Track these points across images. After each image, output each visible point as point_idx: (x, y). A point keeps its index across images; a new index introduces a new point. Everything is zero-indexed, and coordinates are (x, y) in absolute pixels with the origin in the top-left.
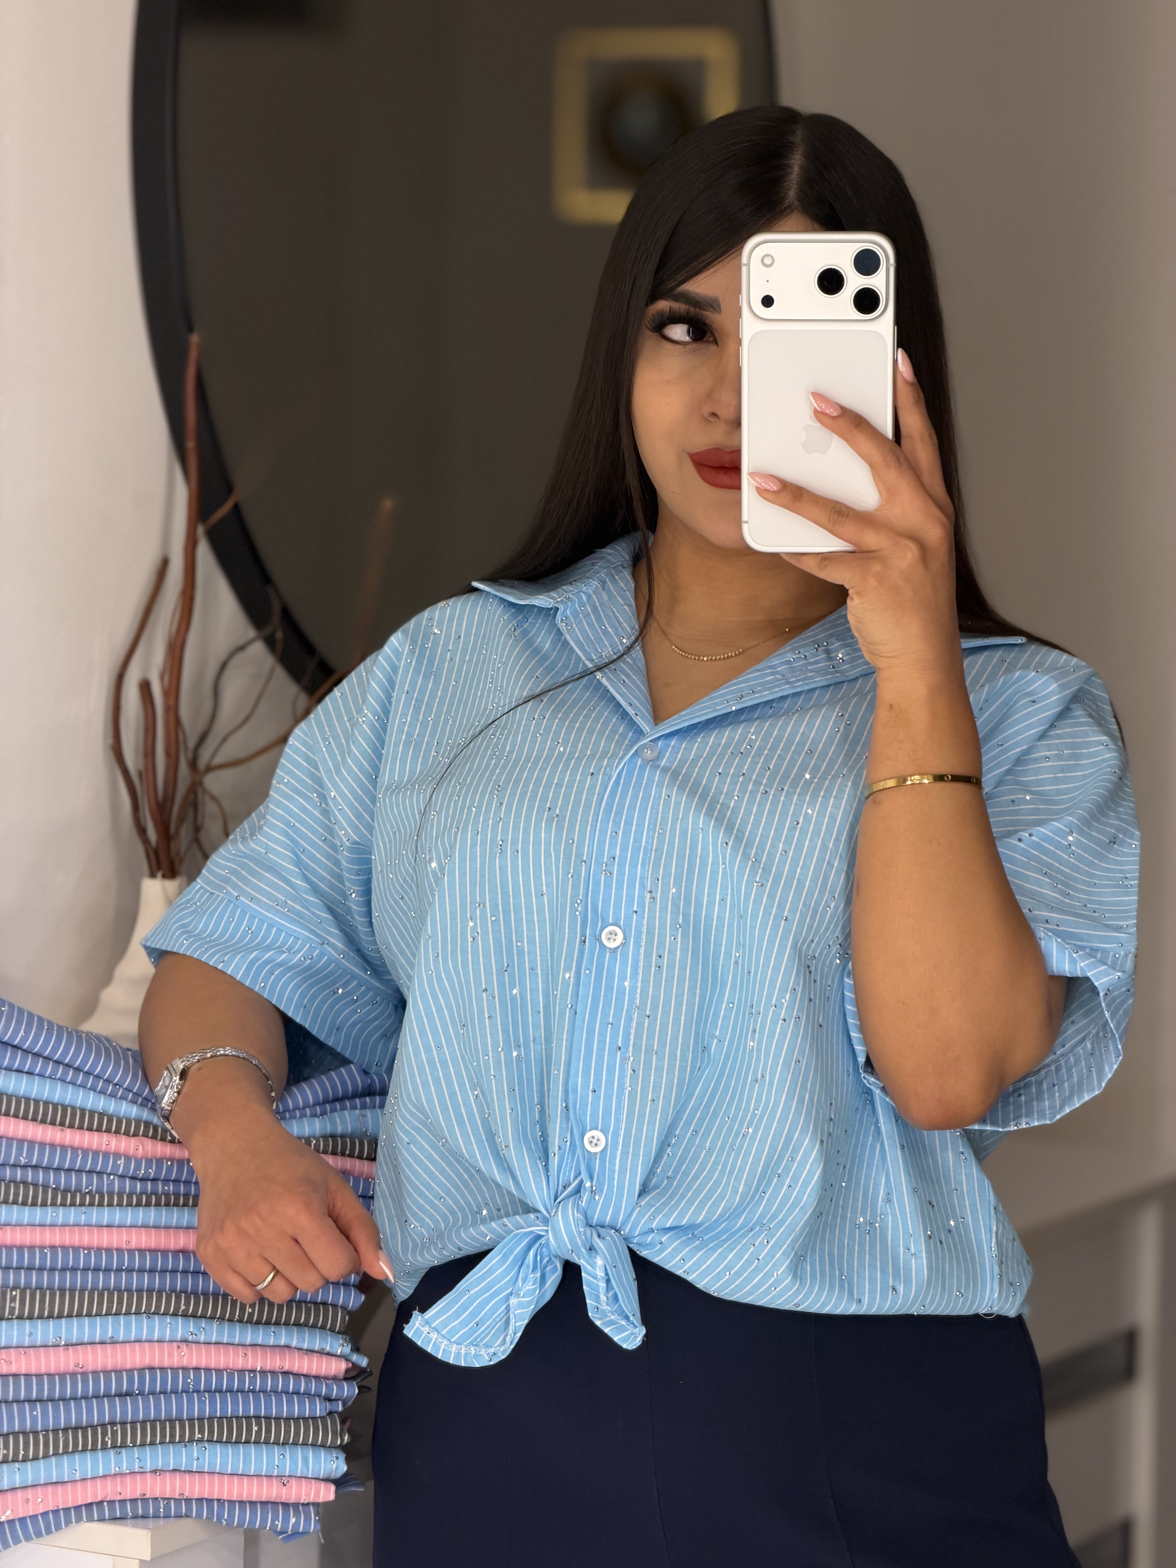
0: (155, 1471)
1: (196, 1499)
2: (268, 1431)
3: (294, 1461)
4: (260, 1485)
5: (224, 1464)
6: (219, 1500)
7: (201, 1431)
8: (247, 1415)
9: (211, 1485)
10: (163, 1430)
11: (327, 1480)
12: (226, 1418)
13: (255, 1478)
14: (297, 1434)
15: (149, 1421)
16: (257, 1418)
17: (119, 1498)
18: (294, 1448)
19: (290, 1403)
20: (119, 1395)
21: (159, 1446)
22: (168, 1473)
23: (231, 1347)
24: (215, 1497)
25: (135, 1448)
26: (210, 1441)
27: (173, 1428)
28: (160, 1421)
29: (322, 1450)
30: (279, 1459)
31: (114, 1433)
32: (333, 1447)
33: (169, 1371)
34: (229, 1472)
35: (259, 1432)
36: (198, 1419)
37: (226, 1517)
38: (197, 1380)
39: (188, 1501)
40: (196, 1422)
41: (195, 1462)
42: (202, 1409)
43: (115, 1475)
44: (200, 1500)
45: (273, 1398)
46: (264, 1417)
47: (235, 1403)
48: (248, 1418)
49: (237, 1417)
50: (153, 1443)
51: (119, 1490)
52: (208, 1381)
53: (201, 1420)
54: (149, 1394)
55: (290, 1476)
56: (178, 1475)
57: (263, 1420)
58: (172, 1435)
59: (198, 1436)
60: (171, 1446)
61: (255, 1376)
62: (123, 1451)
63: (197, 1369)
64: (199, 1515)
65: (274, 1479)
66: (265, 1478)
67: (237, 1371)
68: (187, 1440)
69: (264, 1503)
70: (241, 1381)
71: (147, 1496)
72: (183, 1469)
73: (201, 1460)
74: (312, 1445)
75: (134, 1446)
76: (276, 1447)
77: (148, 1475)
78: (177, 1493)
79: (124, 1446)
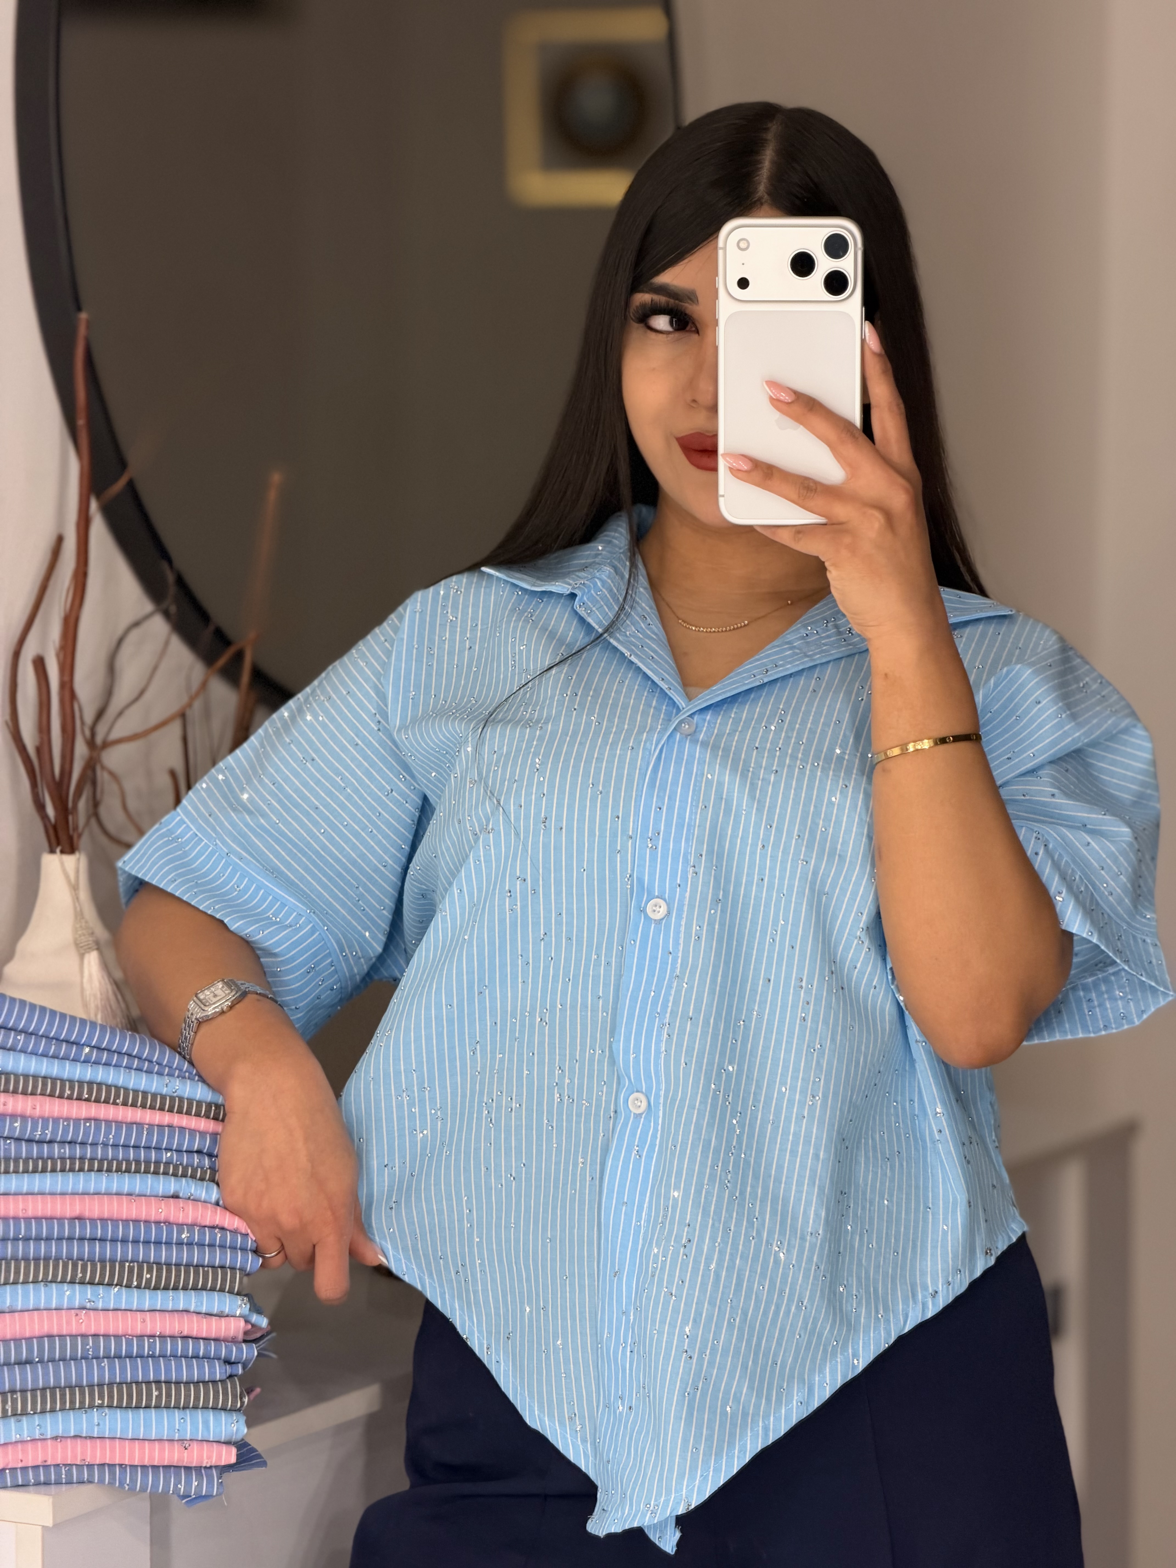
0: (55, 1438)
1: (98, 1465)
2: (169, 1396)
3: (194, 1424)
4: (162, 1450)
5: (125, 1429)
6: (121, 1465)
7: (101, 1397)
8: (147, 1380)
9: (112, 1450)
10: (63, 1396)
11: (228, 1443)
12: (126, 1383)
13: (156, 1443)
14: (197, 1398)
15: (50, 1388)
16: (158, 1382)
17: (20, 1465)
18: (194, 1412)
19: (190, 1367)
20: (19, 1363)
21: (60, 1413)
22: (69, 1440)
23: (129, 1313)
24: (117, 1462)
25: (36, 1416)
26: (110, 1406)
27: (72, 1395)
28: (60, 1387)
29: (223, 1413)
30: (180, 1423)
31: (14, 1401)
32: (233, 1410)
33: (68, 1338)
34: (130, 1437)
35: (159, 1397)
36: (98, 1385)
37: (128, 1482)
38: (96, 1347)
39: (90, 1466)
40: (96, 1388)
41: (96, 1429)
42: (101, 1375)
43: (16, 1442)
44: (102, 1466)
45: (173, 1363)
46: (165, 1382)
47: (134, 1369)
48: (148, 1383)
49: (137, 1383)
50: (53, 1410)
51: (20, 1457)
52: (107, 1348)
53: (100, 1385)
54: (48, 1361)
55: (191, 1440)
56: (79, 1441)
57: (163, 1385)
58: (72, 1402)
59: (98, 1402)
60: (71, 1412)
61: (155, 1342)
62: (24, 1418)
63: (96, 1336)
64: (101, 1481)
65: (176, 1443)
66: (166, 1442)
67: (136, 1337)
68: (87, 1406)
69: (167, 1467)
70: (141, 1346)
71: (49, 1463)
72: (84, 1435)
73: (101, 1426)
74: (212, 1408)
75: (35, 1413)
76: (176, 1411)
77: (49, 1442)
78: (79, 1459)
79: (24, 1413)
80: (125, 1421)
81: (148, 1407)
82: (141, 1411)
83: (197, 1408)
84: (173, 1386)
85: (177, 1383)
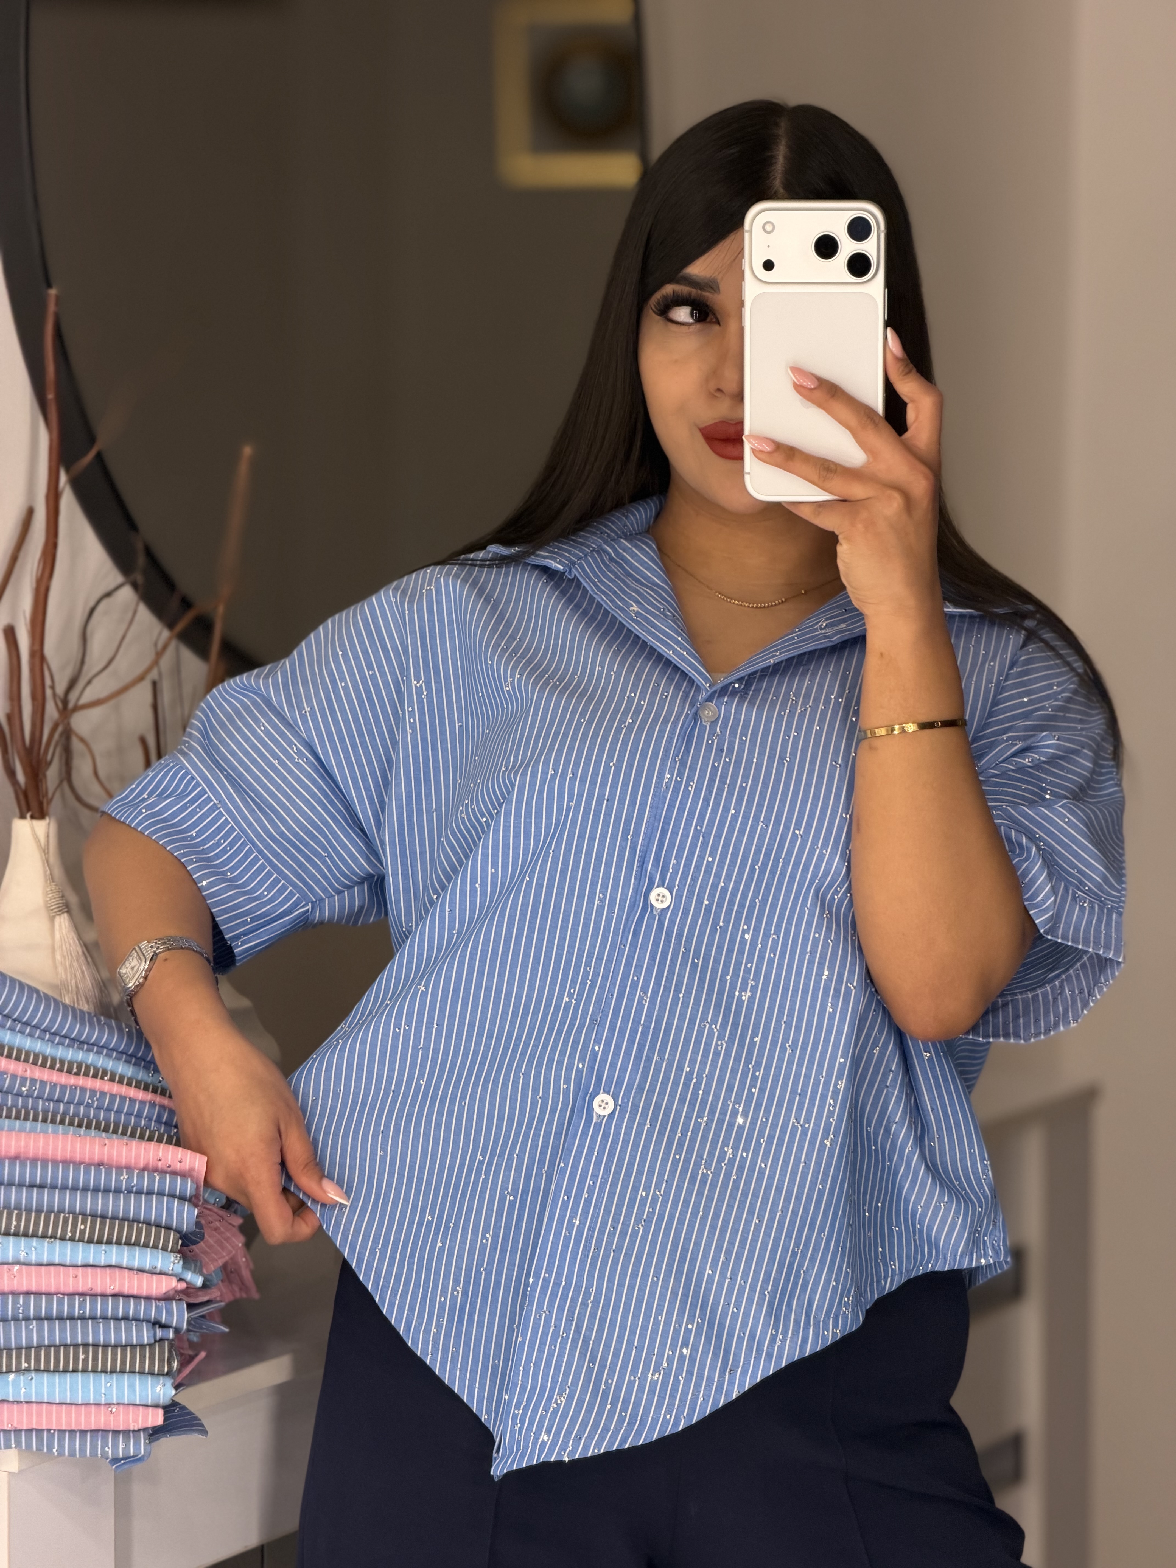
1: (25, 1430)
2: (95, 1359)
3: (120, 1389)
4: (89, 1415)
5: (51, 1393)
6: (48, 1430)
7: (28, 1360)
9: (40, 1415)
12: (54, 1346)
14: (122, 1362)
16: (86, 1345)
18: (120, 1375)
19: (118, 1330)
24: (44, 1427)
26: (36, 1370)
29: (150, 1378)
30: (105, 1386)
32: (161, 1374)
34: (57, 1401)
35: (87, 1360)
36: (25, 1348)
37: (55, 1447)
38: (27, 1306)
39: (18, 1432)
40: (23, 1350)
42: (29, 1338)
44: (29, 1431)
45: (101, 1325)
46: (92, 1345)
48: (76, 1346)
49: (66, 1345)
53: (28, 1348)
55: (116, 1404)
57: (91, 1348)
59: (24, 1365)
64: (28, 1446)
67: (68, 1295)
69: (93, 1432)
73: (28, 1390)
74: (139, 1373)
76: (101, 1375)
80: (52, 1385)
81: (74, 1371)
82: (67, 1375)
83: (125, 1372)
84: (100, 1349)
85: (105, 1346)
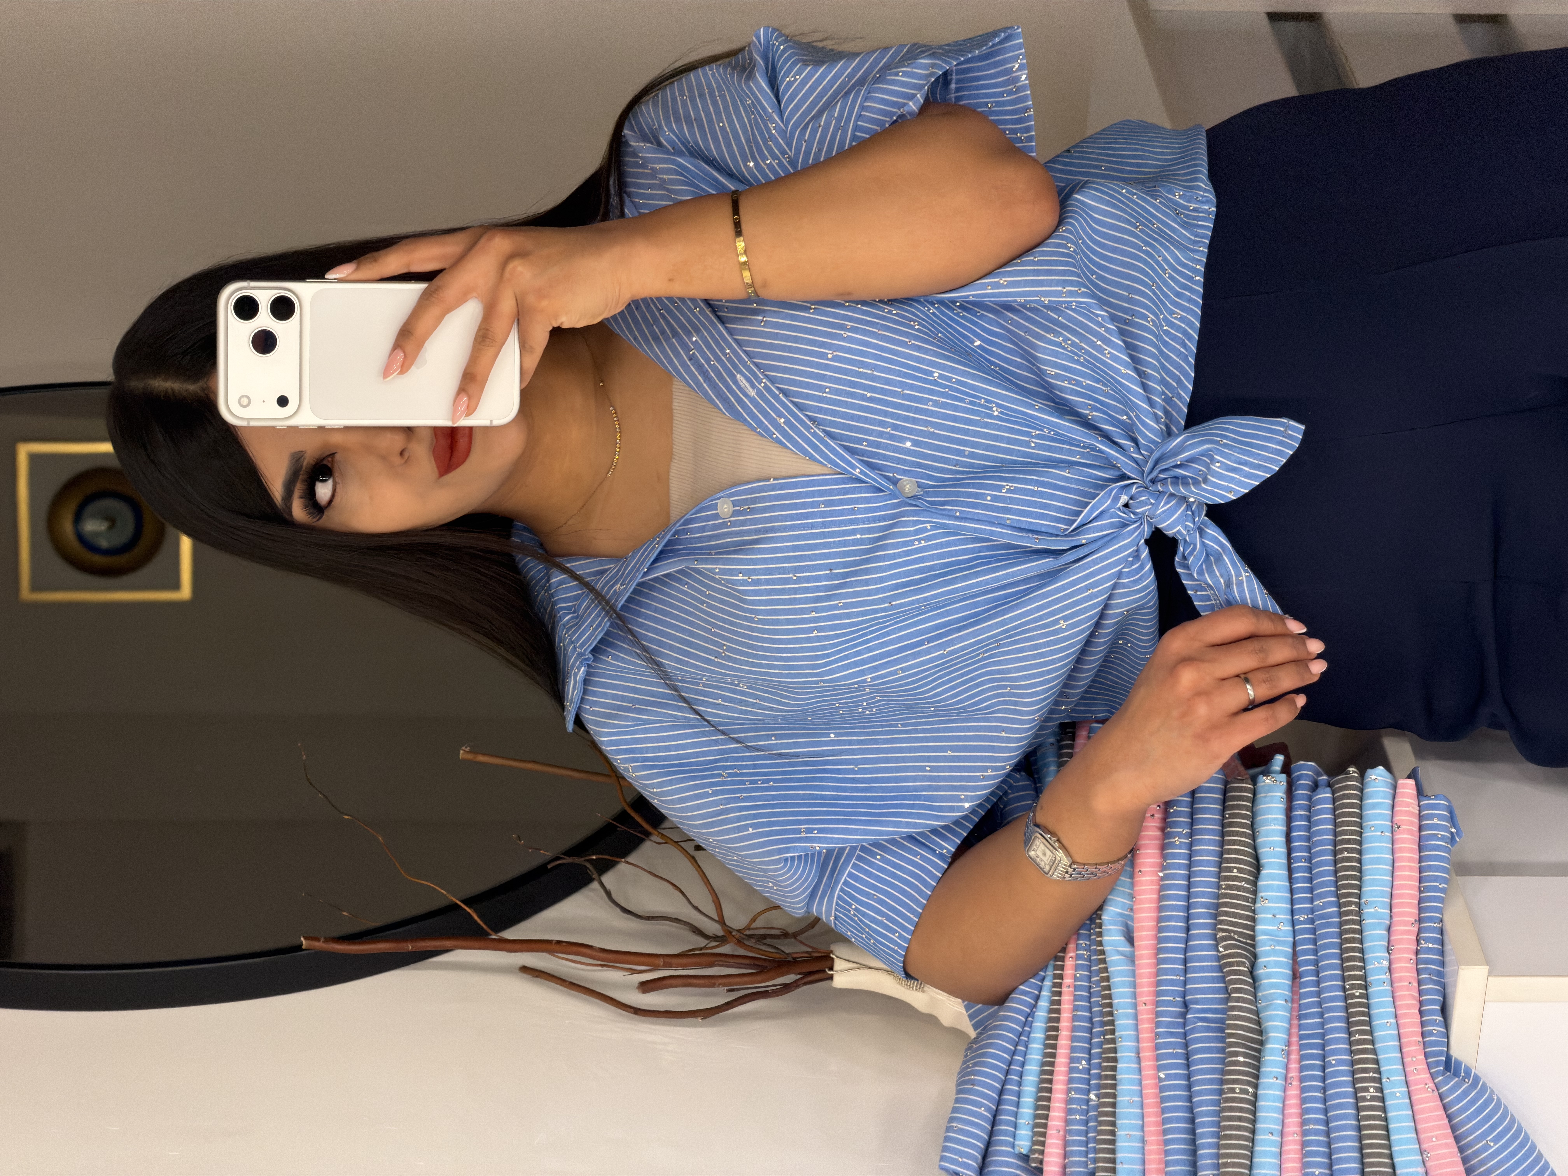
1: (1419, 912)
2: (1348, 841)
3: (1377, 817)
4: (1403, 850)
5: (1382, 883)
6: (1420, 890)
8: (1333, 862)
10: (1349, 941)
11: (1394, 787)
12: (1337, 881)
13: (1396, 854)
16: (1335, 852)
18: (1365, 817)
19: (1319, 823)
21: (1365, 944)
22: (1392, 937)
26: (1359, 897)
27: (1348, 931)
28: (1341, 943)
29: (1365, 790)
30: (1375, 831)
31: (1353, 987)
32: (1362, 780)
34: (1390, 879)
35: (1349, 850)
37: (1437, 884)
39: (1420, 919)
40: (1341, 909)
41: (1381, 911)
43: (1391, 986)
44: (1420, 909)
45: (1316, 839)
46: (1335, 846)
47: (1322, 874)
48: (1336, 860)
49: (1336, 871)
50: (1362, 950)
51: (1408, 985)
55: (1392, 821)
56: (1393, 927)
57: (1338, 847)
58: (1354, 931)
59: (1354, 908)
60: (1364, 933)
62: (1369, 978)
64: (1439, 910)
65: (1395, 836)
66: (1395, 845)
69: (1421, 847)
72: (1388, 922)
73: (1379, 905)
74: (1361, 799)
75: (1364, 968)
76: (1364, 834)
77: (1393, 955)
80: (1374, 883)
81: (1360, 861)
82: (1364, 868)
83: (1361, 813)
84: (1339, 838)
